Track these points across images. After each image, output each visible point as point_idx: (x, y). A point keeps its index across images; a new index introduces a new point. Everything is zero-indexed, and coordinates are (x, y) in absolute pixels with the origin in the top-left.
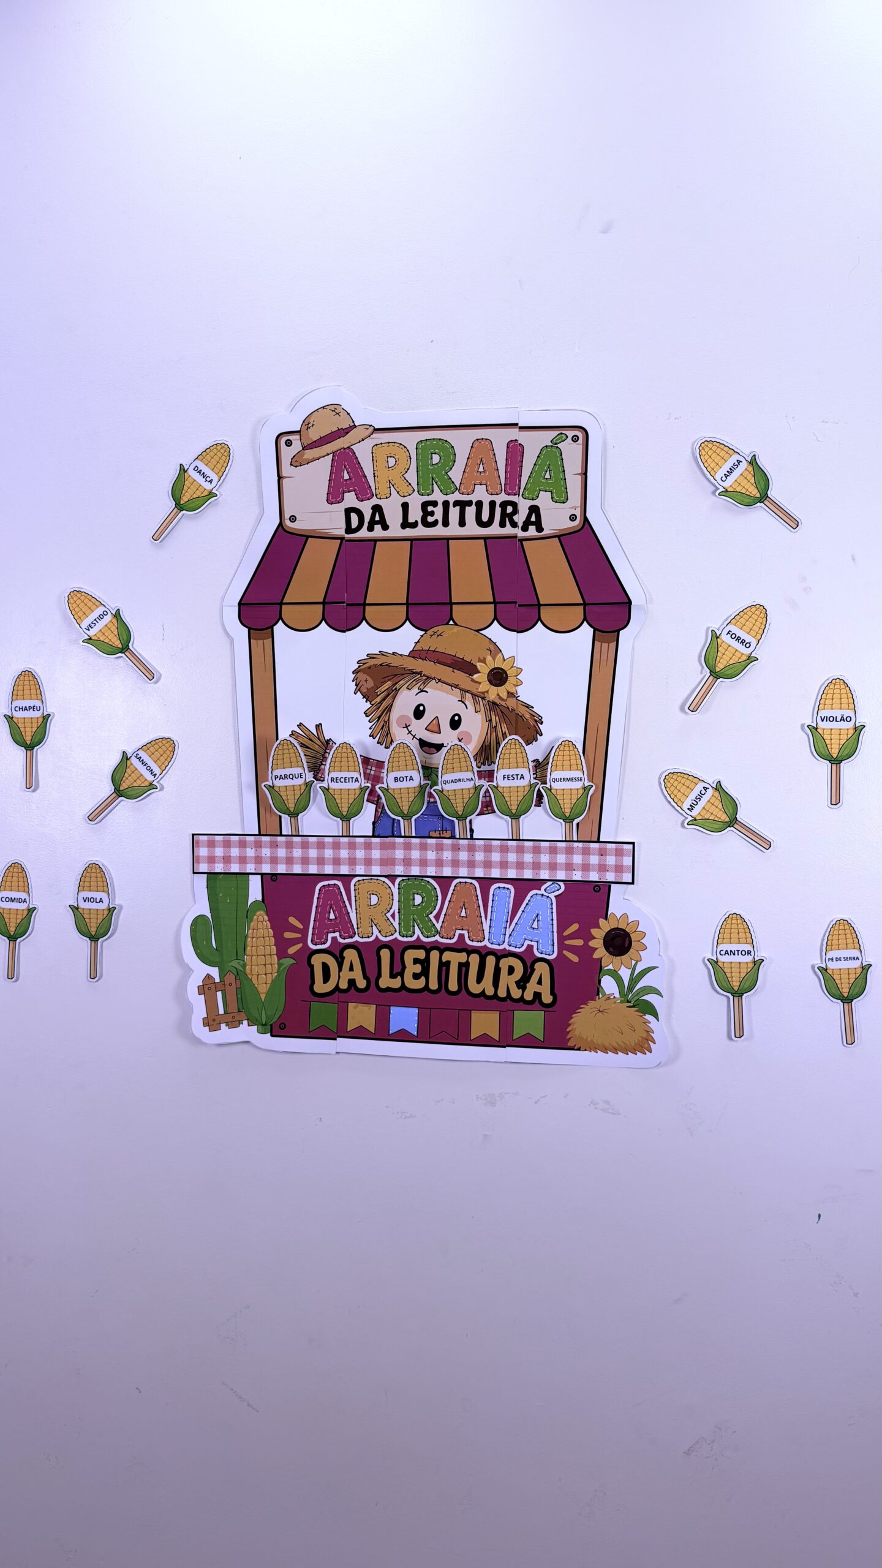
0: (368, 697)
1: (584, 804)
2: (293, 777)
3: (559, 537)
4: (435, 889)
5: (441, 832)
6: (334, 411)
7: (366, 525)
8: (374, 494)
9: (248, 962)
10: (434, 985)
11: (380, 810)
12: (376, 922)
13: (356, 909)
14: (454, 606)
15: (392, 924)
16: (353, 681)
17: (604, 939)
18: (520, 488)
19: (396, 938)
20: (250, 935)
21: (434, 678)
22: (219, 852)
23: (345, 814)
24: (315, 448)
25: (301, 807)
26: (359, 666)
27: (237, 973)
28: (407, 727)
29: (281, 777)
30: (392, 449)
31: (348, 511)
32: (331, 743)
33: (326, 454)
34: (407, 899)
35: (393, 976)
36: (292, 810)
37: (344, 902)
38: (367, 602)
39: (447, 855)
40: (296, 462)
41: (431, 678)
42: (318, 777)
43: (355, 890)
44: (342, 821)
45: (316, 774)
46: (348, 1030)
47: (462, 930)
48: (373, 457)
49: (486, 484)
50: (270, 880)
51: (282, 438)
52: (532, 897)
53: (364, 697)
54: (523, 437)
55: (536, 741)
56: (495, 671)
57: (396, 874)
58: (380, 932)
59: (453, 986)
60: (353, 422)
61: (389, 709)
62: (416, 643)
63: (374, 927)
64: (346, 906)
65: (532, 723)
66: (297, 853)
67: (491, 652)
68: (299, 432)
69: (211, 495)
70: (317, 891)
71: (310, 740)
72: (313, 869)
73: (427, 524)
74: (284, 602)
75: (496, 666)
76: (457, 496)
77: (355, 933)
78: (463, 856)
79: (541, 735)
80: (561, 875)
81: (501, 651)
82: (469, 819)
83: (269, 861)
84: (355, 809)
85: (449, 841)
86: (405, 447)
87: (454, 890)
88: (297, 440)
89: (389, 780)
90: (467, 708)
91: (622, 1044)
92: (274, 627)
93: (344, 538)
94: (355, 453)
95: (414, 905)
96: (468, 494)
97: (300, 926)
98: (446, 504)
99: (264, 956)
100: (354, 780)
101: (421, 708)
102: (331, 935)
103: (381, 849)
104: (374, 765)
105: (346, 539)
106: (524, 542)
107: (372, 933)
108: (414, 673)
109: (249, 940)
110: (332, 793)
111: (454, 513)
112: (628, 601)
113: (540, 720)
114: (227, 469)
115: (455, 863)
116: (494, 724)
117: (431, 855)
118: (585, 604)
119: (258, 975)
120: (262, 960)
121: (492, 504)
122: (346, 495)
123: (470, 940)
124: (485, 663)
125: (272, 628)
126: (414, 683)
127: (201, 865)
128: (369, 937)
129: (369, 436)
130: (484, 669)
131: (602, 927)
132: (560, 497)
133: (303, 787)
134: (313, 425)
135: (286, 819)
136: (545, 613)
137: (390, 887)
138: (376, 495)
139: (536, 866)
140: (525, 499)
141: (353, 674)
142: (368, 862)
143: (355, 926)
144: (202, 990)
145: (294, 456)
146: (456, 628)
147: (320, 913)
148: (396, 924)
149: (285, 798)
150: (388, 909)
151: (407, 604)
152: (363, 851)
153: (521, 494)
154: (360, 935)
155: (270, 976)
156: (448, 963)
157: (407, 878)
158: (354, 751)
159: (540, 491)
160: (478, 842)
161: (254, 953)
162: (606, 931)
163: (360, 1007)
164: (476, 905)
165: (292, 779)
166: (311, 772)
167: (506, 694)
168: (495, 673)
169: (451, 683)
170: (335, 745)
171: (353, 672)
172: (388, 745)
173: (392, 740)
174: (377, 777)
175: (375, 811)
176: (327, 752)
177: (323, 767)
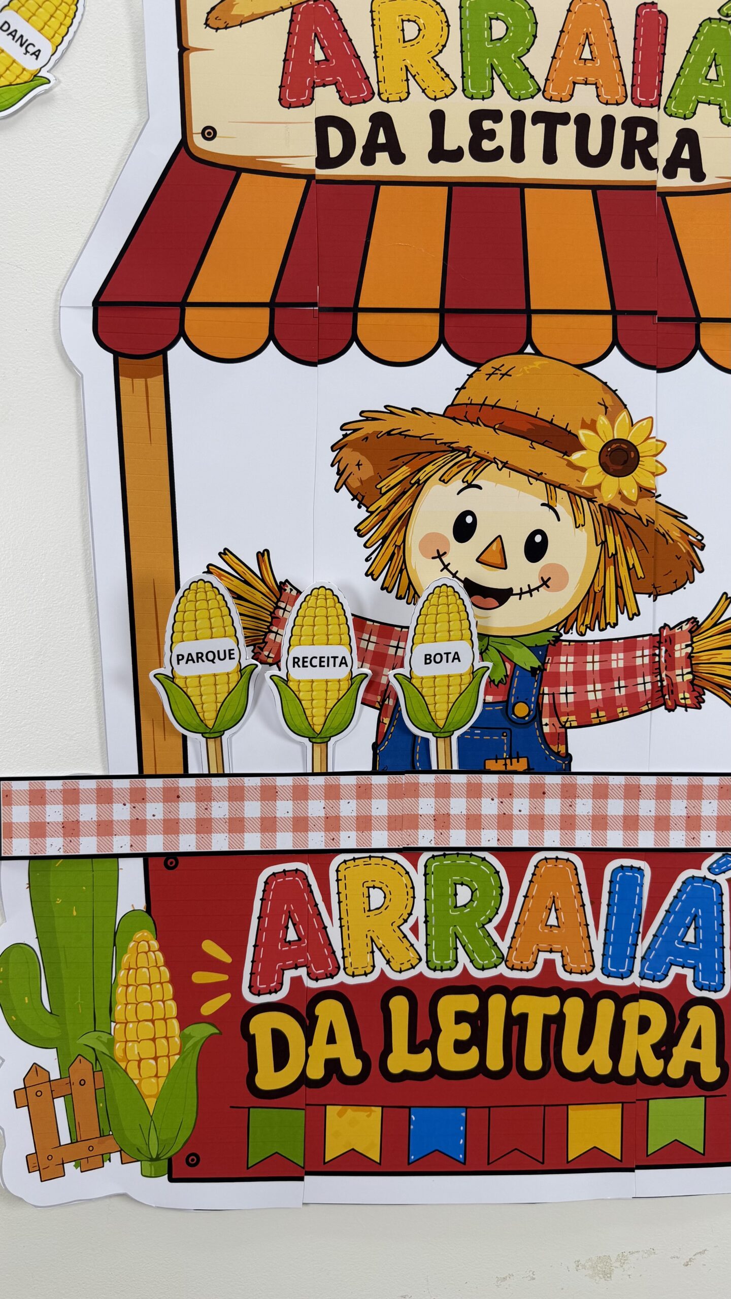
0: (363, 497)
2: (214, 657)
4: (497, 872)
5: (508, 761)
7: (358, 151)
8: (376, 91)
9: (119, 1036)
10: (495, 1061)
11: (387, 721)
12: (380, 943)
13: (340, 919)
14: (535, 318)
15: (412, 945)
16: (332, 465)
18: (660, 95)
19: (421, 974)
20: (122, 979)
21: (494, 461)
22: (54, 813)
23: (318, 729)
25: (228, 717)
26: (345, 436)
27: (97, 1059)
29: (190, 658)
31: (323, 124)
32: (288, 588)
33: (277, 8)
34: (441, 895)
35: (414, 1048)
36: (210, 724)
37: (316, 905)
38: (361, 305)
39: (521, 806)
41: (487, 461)
42: (262, 657)
43: (338, 880)
44: (313, 743)
45: (257, 650)
46: (327, 1160)
47: (551, 951)
48: (373, 20)
50: (159, 865)
52: (684, 882)
53: (355, 497)
55: (691, 583)
56: (614, 446)
57: (422, 844)
58: (388, 962)
59: (533, 1060)
61: (405, 520)
62: (459, 390)
63: (377, 953)
64: (320, 914)
65: (684, 547)
66: (220, 810)
67: (606, 408)
69: (37, 79)
70: (261, 886)
71: (246, 582)
72: (252, 842)
73: (480, 155)
74: (190, 300)
75: (616, 438)
76: (540, 104)
77: (339, 968)
78: (552, 806)
79: (702, 570)
81: (625, 406)
83: (161, 827)
84: (338, 719)
87: (534, 874)
89: (414, 660)
90: (559, 520)
92: (169, 353)
93: (314, 176)
94: (336, 11)
95: (456, 907)
96: (561, 101)
97: (227, 959)
98: (518, 118)
99: (153, 1021)
100: (338, 661)
101: (469, 519)
102: (289, 975)
103: (390, 797)
104: (376, 631)
105: (317, 178)
106: (668, 199)
107: (374, 966)
108: (454, 450)
109: (120, 990)
110: (294, 688)
111: (534, 135)
113: (700, 541)
114: (72, 30)
115: (537, 822)
116: (612, 550)
117: (489, 807)
119: (140, 1061)
120: (147, 1030)
121: (608, 122)
122: (318, 91)
123: (565, 970)
124: (595, 431)
125: (164, 353)
126: (455, 469)
127: (15, 841)
128: (366, 974)
130: (591, 443)
133: (235, 678)
135: (196, 743)
136: (708, 334)
137: (407, 873)
138: (379, 94)
139: (693, 823)
140: (671, 116)
141: (333, 451)
142: (364, 823)
143: (339, 954)
144: (22, 1097)
145: (213, 9)
146: (539, 362)
147: (266, 930)
148: (420, 946)
149: (196, 700)
150: (405, 916)
151: (442, 311)
152: (354, 803)
153: (662, 106)
154: (349, 971)
155: (165, 1061)
156: (524, 1017)
157: (441, 853)
158: (338, 605)
159: (699, 102)
160: (580, 779)
161: (131, 1017)
163: (351, 1113)
164: (577, 903)
165: (212, 661)
166: (252, 648)
167: (635, 491)
168: (613, 451)
169: (527, 469)
170: (299, 592)
171: (332, 447)
172: (402, 593)
173: (410, 583)
174: (387, 655)
175: (379, 721)
176: (284, 609)
177: (270, 636)
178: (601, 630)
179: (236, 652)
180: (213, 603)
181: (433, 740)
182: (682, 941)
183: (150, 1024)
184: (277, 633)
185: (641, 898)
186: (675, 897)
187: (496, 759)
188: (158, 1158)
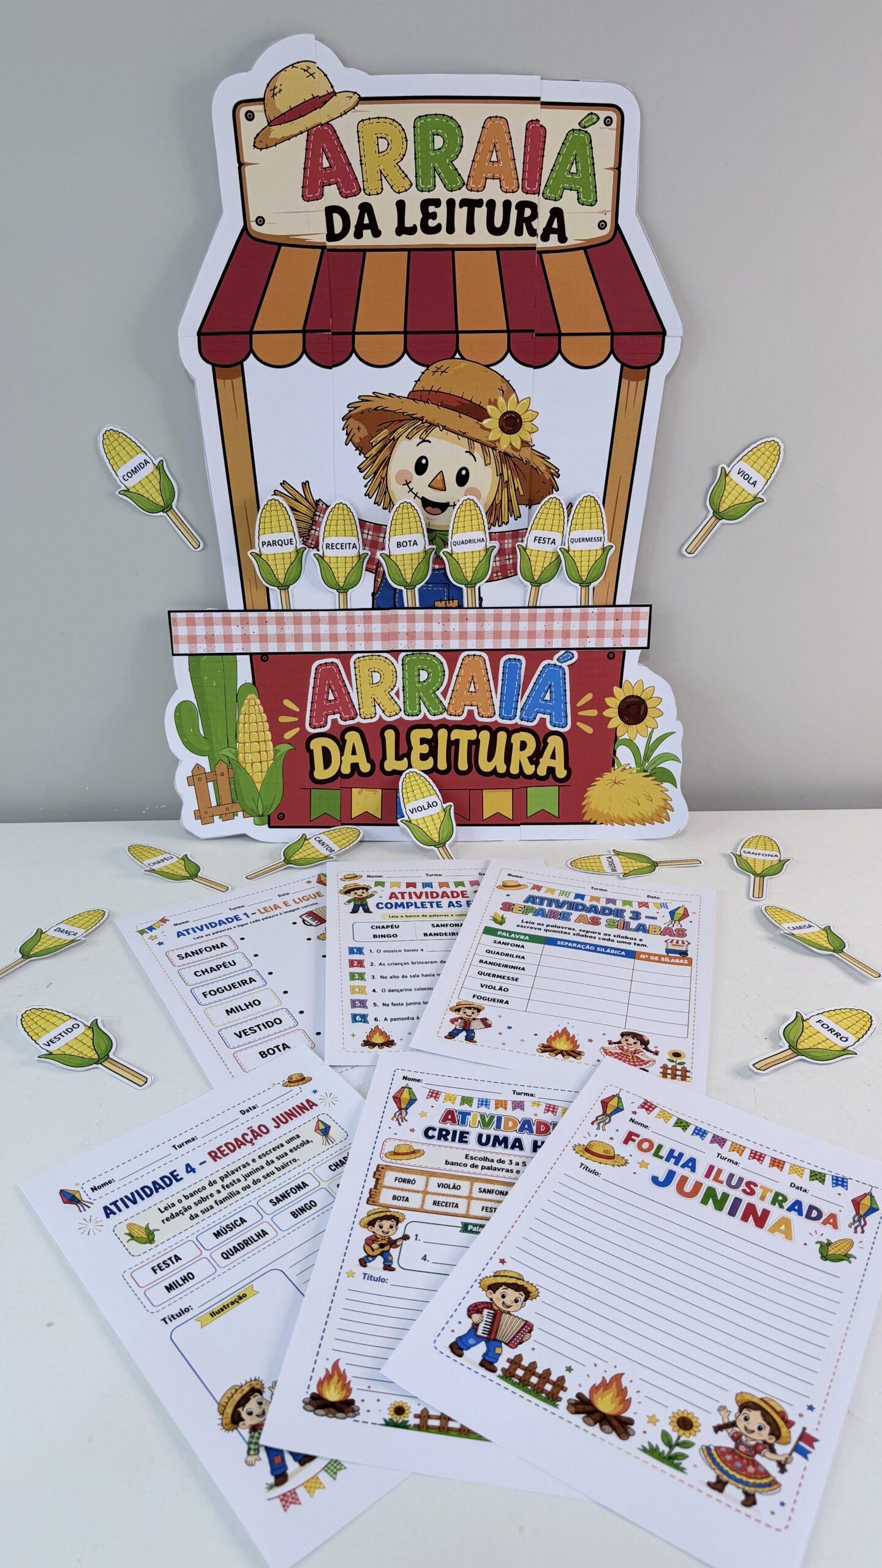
0: (362, 448)
1: (602, 567)
3: (585, 249)
4: (442, 663)
5: (447, 602)
6: (307, 71)
7: (352, 229)
8: (362, 188)
9: (241, 750)
10: (442, 765)
11: (379, 580)
12: (379, 701)
13: (357, 688)
14: (460, 335)
15: (396, 703)
16: (343, 429)
17: (619, 708)
18: (540, 185)
19: (401, 718)
20: (241, 719)
21: (438, 425)
22: (200, 630)
23: (341, 584)
24: (285, 123)
25: (291, 578)
26: (350, 411)
27: (230, 762)
28: (407, 484)
29: (269, 544)
30: (385, 128)
31: (330, 211)
32: (321, 504)
33: (298, 132)
34: (411, 676)
35: (398, 758)
37: (344, 681)
38: (356, 331)
40: (262, 142)
41: (434, 425)
42: (308, 544)
43: (355, 668)
44: (339, 593)
45: (305, 540)
46: (352, 817)
47: (471, 705)
48: (359, 137)
49: (499, 179)
50: (259, 660)
51: (241, 107)
52: (544, 667)
53: (357, 449)
54: (546, 117)
56: (508, 415)
57: (400, 649)
58: (383, 711)
59: (463, 765)
60: (332, 87)
61: (386, 462)
62: (416, 382)
63: (377, 707)
64: (346, 686)
65: (548, 476)
66: (289, 629)
68: (262, 100)
70: (313, 671)
71: (296, 500)
72: (308, 647)
73: (428, 230)
74: (254, 330)
75: (509, 410)
76: (464, 193)
77: (357, 714)
78: (472, 627)
79: (557, 490)
80: (574, 643)
81: (514, 390)
82: (478, 585)
83: (258, 638)
84: (353, 578)
85: (457, 612)
86: (400, 125)
87: (462, 664)
88: (260, 111)
89: (391, 545)
90: (476, 461)
91: (639, 815)
92: (244, 363)
93: (326, 246)
94: (335, 132)
95: (419, 682)
96: (478, 191)
97: (297, 709)
98: (451, 203)
99: (258, 742)
100: (351, 546)
101: (424, 461)
102: (330, 718)
103: (382, 623)
104: (372, 528)
105: (328, 248)
106: (543, 255)
107: (376, 714)
108: (414, 419)
109: (241, 725)
110: (327, 561)
111: (461, 214)
112: (661, 331)
113: (557, 472)
115: (463, 635)
116: (506, 479)
117: (437, 627)
118: (612, 334)
119: (252, 764)
120: (256, 747)
121: (507, 204)
122: (326, 188)
123: (479, 716)
124: (496, 407)
125: (241, 363)
126: (415, 431)
127: (181, 645)
128: (371, 718)
129: (354, 108)
130: (494, 414)
131: (616, 695)
132: (588, 198)
133: (294, 554)
134: (280, 91)
135: (274, 592)
136: (566, 343)
137: (393, 663)
138: (364, 190)
139: (549, 634)
140: (546, 199)
141: (344, 420)
142: (368, 637)
143: (357, 707)
144: (192, 780)
145: (258, 135)
146: (463, 363)
147: (317, 695)
148: (400, 703)
149: (273, 568)
150: (392, 687)
151: (405, 333)
152: (362, 626)
153: (541, 192)
154: (363, 716)
155: (266, 763)
156: (457, 741)
157: (411, 653)
158: (350, 514)
159: (564, 189)
160: (487, 611)
161: (247, 740)
162: (621, 699)
163: (365, 792)
164: (485, 679)
165: (281, 545)
166: (302, 538)
167: (519, 443)
168: (507, 418)
169: (456, 430)
170: (328, 507)
171: (343, 418)
172: (386, 506)
173: (391, 500)
174: (377, 542)
175: (375, 580)
176: (319, 516)
177: (313, 532)
178: (499, 526)
179: (294, 540)
180: (280, 512)
181: (404, 591)
182: (543, 700)
184: (315, 530)
185: (520, 676)
186: (539, 675)
187: (441, 601)
188: (263, 815)
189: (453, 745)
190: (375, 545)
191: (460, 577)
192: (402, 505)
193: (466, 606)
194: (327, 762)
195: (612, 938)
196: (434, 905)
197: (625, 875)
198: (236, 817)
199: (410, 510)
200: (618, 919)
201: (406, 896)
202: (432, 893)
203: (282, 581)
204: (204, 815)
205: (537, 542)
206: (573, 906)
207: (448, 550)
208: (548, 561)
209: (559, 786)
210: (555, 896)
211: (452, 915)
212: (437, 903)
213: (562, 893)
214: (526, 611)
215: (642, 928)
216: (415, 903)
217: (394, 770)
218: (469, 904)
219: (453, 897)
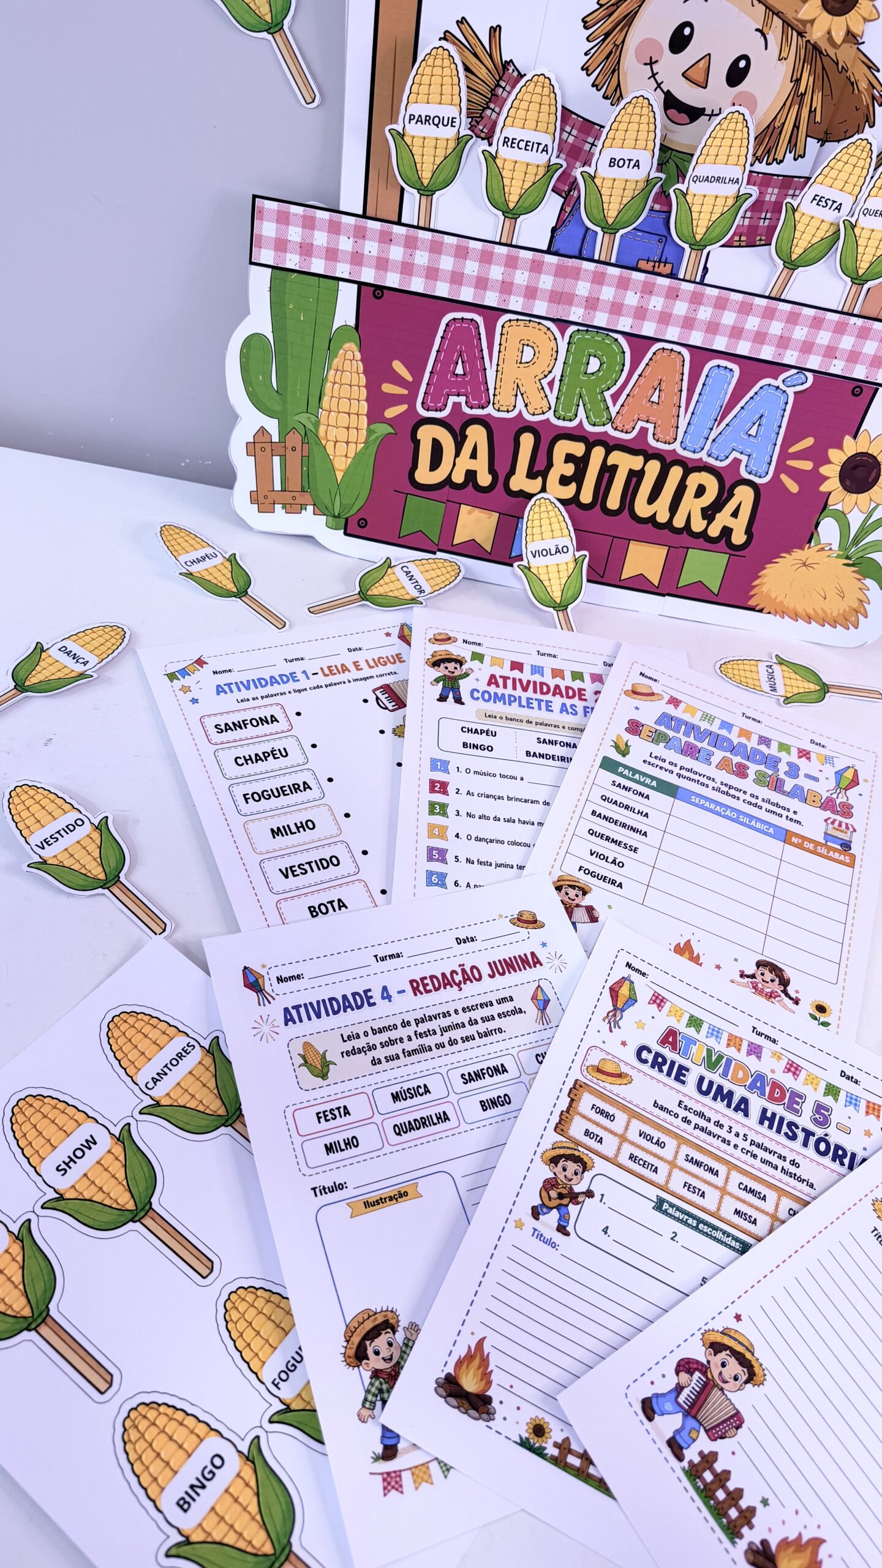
2: (438, 122)
4: (624, 352)
5: (657, 264)
9: (323, 420)
10: (586, 496)
11: (568, 209)
12: (523, 390)
13: (498, 365)
15: (546, 397)
17: (842, 466)
19: (548, 419)
20: (331, 377)
22: (295, 234)
23: (511, 205)
25: (441, 178)
27: (306, 433)
28: (651, 62)
29: (419, 120)
32: (511, 68)
34: (576, 361)
35: (531, 475)
37: (482, 350)
42: (477, 130)
43: (502, 334)
44: (505, 217)
45: (474, 123)
47: (647, 422)
50: (371, 295)
52: (761, 388)
57: (571, 319)
58: (526, 406)
59: (613, 501)
61: (629, 19)
63: (519, 398)
64: (483, 358)
65: (865, 99)
66: (421, 258)
70: (442, 327)
71: (475, 55)
72: (442, 290)
77: (489, 402)
78: (681, 308)
80: (815, 363)
82: (708, 248)
83: (374, 263)
84: (530, 200)
85: (665, 282)
87: (651, 359)
90: (766, 48)
95: (586, 373)
97: (409, 378)
99: (349, 414)
100: (541, 148)
101: (687, 31)
102: (452, 400)
103: (556, 275)
107: (515, 407)
109: (329, 385)
110: (500, 165)
116: (803, 89)
117: (632, 299)
119: (336, 442)
120: (343, 420)
123: (654, 438)
127: (263, 251)
128: (508, 411)
131: (845, 448)
133: (452, 144)
135: (411, 196)
137: (555, 339)
139: (783, 342)
142: (531, 293)
143: (491, 392)
144: (253, 448)
147: (441, 362)
148: (552, 398)
149: (418, 158)
150: (546, 373)
152: (527, 274)
154: (497, 407)
155: (354, 446)
156: (615, 467)
157: (585, 329)
158: (552, 95)
160: (709, 291)
161: (334, 408)
162: (849, 455)
163: (477, 513)
164: (676, 389)
165: (437, 125)
166: (470, 120)
167: (842, 34)
170: (521, 76)
173: (619, 84)
174: (581, 149)
175: (562, 209)
176: (504, 89)
177: (488, 112)
178: (768, 164)
179: (457, 121)
180: (446, 72)
181: (600, 234)
182: (746, 433)
183: (347, 415)
184: (493, 110)
185: (724, 394)
186: (749, 399)
188: (339, 517)
189: (608, 472)
190: (577, 153)
191: (686, 232)
192: (634, 101)
193: (681, 276)
194: (435, 463)
195: (760, 802)
196: (543, 704)
197: (787, 700)
198: (303, 511)
199: (645, 111)
200: (770, 772)
201: (510, 683)
202: (542, 684)
203: (426, 182)
204: (262, 500)
205: (815, 202)
206: (717, 741)
207: (682, 187)
208: (821, 234)
209: (730, 555)
210: (695, 720)
211: (564, 727)
212: (547, 702)
213: (707, 717)
214: (764, 302)
215: (797, 793)
216: (520, 697)
217: (521, 490)
218: (587, 711)
219: (568, 697)
